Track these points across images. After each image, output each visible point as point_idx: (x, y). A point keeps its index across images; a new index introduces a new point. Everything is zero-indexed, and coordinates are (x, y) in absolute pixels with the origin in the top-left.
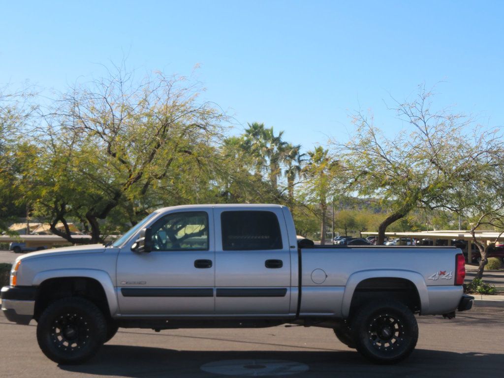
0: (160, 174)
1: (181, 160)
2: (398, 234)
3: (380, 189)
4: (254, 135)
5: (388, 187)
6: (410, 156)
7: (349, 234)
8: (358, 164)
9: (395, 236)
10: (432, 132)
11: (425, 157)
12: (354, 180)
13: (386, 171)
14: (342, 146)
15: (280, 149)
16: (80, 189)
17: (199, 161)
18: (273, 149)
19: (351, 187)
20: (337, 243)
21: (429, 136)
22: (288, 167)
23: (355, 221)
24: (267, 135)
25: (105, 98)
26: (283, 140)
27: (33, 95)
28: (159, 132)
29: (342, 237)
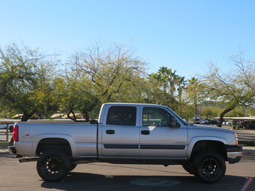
0: (116, 90)
1: (125, 84)
2: (232, 118)
3: (220, 97)
4: (163, 72)
5: (224, 96)
6: (235, 81)
7: (209, 118)
8: (210, 85)
9: (231, 119)
10: (246, 69)
11: (243, 81)
12: (207, 92)
13: (223, 88)
14: (202, 77)
15: (175, 78)
16: (79, 98)
17: (134, 84)
18: (171, 78)
19: (206, 96)
20: (203, 122)
21: (245, 71)
22: (179, 87)
23: (212, 112)
24: (169, 72)
25: (90, 56)
26: (176, 74)
27: (59, 55)
28: (115, 71)
29: (205, 120)
